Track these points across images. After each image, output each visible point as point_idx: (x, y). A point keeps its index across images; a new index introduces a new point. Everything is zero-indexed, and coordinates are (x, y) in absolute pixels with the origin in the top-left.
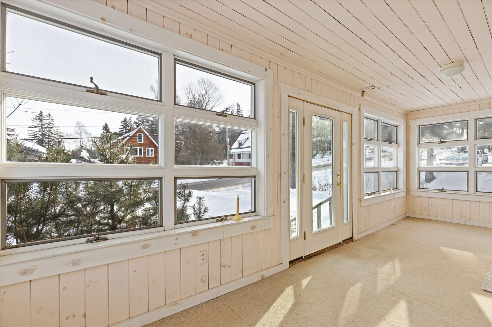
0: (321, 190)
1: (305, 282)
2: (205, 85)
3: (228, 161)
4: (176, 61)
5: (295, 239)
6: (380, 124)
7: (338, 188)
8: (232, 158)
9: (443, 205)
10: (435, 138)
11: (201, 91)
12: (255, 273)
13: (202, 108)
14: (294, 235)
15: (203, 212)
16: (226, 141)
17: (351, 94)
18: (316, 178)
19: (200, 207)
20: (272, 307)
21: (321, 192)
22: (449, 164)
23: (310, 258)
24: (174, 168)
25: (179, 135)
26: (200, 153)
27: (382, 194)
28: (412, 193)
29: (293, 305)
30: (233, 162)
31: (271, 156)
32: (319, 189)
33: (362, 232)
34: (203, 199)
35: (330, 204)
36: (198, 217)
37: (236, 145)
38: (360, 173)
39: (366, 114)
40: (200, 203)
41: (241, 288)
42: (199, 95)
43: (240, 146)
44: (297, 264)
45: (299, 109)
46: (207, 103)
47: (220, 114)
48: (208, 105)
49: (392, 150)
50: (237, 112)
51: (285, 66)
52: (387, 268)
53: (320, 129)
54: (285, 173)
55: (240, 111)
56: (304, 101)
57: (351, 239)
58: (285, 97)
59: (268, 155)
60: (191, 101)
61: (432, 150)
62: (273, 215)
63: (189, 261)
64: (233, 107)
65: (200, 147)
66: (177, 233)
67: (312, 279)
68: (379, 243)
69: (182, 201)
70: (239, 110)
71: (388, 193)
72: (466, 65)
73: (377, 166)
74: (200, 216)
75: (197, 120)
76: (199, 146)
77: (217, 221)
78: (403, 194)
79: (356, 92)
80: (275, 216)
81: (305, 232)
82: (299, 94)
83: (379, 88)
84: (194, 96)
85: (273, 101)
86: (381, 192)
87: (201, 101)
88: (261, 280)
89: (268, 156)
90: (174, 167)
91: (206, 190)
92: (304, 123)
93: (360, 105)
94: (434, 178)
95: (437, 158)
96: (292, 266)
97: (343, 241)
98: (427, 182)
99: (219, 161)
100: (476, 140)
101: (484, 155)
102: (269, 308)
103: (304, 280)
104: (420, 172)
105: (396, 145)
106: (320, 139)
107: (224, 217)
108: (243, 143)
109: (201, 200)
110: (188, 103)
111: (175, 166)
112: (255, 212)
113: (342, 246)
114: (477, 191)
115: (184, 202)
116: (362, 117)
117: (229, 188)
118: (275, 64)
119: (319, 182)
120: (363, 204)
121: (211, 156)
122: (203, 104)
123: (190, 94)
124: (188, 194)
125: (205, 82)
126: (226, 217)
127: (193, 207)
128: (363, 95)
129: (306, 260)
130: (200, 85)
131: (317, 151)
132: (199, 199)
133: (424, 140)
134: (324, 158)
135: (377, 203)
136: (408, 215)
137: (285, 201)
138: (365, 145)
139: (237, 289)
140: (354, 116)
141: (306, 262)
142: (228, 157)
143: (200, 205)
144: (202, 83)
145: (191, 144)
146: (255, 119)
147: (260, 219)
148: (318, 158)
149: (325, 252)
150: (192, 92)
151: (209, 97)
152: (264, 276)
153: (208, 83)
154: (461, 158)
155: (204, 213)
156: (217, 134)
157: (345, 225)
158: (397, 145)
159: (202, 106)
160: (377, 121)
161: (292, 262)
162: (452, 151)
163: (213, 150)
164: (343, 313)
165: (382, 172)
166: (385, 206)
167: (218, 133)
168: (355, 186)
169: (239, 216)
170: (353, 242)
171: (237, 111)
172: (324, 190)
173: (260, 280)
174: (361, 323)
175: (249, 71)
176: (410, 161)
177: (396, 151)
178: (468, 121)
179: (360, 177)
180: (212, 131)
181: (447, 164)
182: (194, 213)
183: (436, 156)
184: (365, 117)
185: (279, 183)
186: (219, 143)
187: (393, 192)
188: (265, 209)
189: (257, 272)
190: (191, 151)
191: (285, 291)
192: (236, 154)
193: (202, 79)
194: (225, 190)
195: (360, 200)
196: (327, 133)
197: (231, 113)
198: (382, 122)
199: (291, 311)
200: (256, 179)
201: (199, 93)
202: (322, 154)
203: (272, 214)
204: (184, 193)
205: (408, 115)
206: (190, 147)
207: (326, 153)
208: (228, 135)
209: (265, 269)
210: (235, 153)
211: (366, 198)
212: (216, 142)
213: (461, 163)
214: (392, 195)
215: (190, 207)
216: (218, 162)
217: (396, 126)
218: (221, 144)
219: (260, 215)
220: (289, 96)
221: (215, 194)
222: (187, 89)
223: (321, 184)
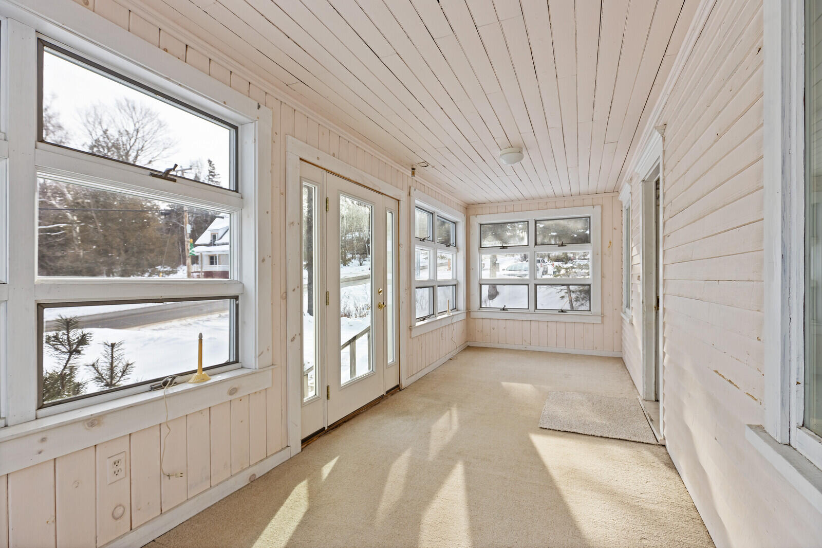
0: (358, 315)
1: (327, 470)
2: (134, 114)
3: (189, 268)
4: (44, 45)
5: (312, 400)
6: (436, 217)
7: (380, 311)
8: (198, 264)
9: (504, 328)
10: (497, 242)
11: (125, 124)
12: (237, 474)
13: (127, 159)
14: (310, 394)
15: (120, 374)
16: (183, 229)
17: (398, 171)
18: (351, 298)
19: (112, 364)
20: (269, 526)
21: (359, 320)
22: (512, 275)
23: (336, 427)
24: (35, 283)
25: (64, 211)
26: (122, 252)
27: (438, 318)
28: (473, 315)
29: (306, 512)
30: (199, 270)
31: (268, 261)
32: (356, 314)
33: (413, 375)
34: (121, 347)
35: (369, 337)
36: (106, 385)
37: (205, 238)
38: (409, 288)
39: (418, 202)
40: (112, 355)
41: (208, 508)
42: (119, 132)
43: (214, 242)
44: (315, 442)
45: (319, 183)
46: (139, 150)
47: (161, 174)
48: (142, 155)
49: (451, 255)
50: (208, 176)
51: (295, 107)
52: (442, 422)
53: (353, 218)
54: (294, 290)
55: (215, 175)
56: (327, 171)
57: (397, 388)
58: (293, 161)
59: (261, 259)
60: (97, 141)
61: (495, 257)
62: (273, 365)
63: (78, 483)
64: (199, 165)
65: (122, 239)
66: (43, 428)
67: (339, 461)
68: (434, 388)
69: (62, 355)
70: (212, 174)
71: (446, 315)
72: (525, 152)
73: (432, 278)
74: (111, 382)
75: (103, 183)
76: (120, 238)
77: (153, 389)
78: (463, 317)
79: (404, 169)
80: (276, 366)
81: (328, 387)
82: (318, 158)
83: (433, 167)
84: (105, 132)
85: (273, 164)
86: (437, 314)
87: (123, 145)
88: (248, 484)
89: (263, 260)
90: (36, 280)
91: (137, 328)
92: (327, 207)
93: (410, 187)
94: (497, 293)
95: (501, 267)
96: (306, 446)
97: (387, 392)
98: (490, 299)
99: (168, 269)
100: (536, 246)
101: (544, 264)
102: (263, 529)
103: (326, 466)
104: (481, 285)
105: (454, 249)
106: (358, 236)
107: (170, 379)
108: (220, 235)
109: (114, 350)
110: (89, 143)
111: (38, 278)
112: (237, 361)
113: (384, 400)
114: (536, 309)
115: (66, 356)
116: (413, 206)
117: (189, 320)
118: (277, 99)
119: (355, 304)
120: (415, 333)
121: (148, 257)
122: (128, 152)
123: (96, 126)
124: (78, 338)
125: (134, 108)
126: (174, 378)
127: (93, 365)
128: (413, 174)
129: (330, 433)
130: (122, 111)
131: (353, 254)
132: (109, 349)
133: (486, 243)
134: (364, 265)
135: (432, 331)
136: (468, 344)
137: (294, 338)
138: (416, 247)
139: (199, 513)
140: (401, 203)
141: (330, 435)
142: (189, 261)
143: (112, 361)
144: (127, 108)
145: (98, 232)
146: (237, 191)
147: (247, 375)
148: (355, 266)
149: (361, 413)
150: (100, 123)
151: (145, 139)
152: (254, 475)
153: (141, 109)
154: (523, 268)
155: (122, 376)
156: (162, 214)
157: (388, 367)
158: (456, 250)
159: (127, 154)
160: (432, 214)
161: (306, 441)
162: (515, 259)
163: (152, 247)
164: (383, 504)
165: (438, 286)
166: (442, 334)
167: (167, 214)
168: (403, 307)
169: (204, 373)
170: (401, 392)
171: (208, 173)
172: (363, 316)
173: (246, 484)
174: (407, 511)
175: (225, 103)
176: (471, 270)
177: (455, 255)
178: (528, 222)
179: (410, 294)
180: (151, 209)
181: (509, 275)
182: (97, 378)
183: (500, 265)
184: (416, 207)
185: (283, 307)
186: (167, 233)
187: (451, 314)
188: (257, 355)
189: (241, 471)
190: (98, 246)
191: (293, 493)
192: (206, 255)
193: (126, 100)
194: (181, 325)
195: (410, 328)
196: (364, 226)
197: (196, 176)
198: (438, 216)
199: (303, 524)
200: (240, 302)
201: (120, 126)
202: (360, 259)
203: (270, 363)
204: (68, 338)
205: (469, 208)
206: (96, 237)
207: (367, 257)
208: (187, 217)
209: (256, 463)
210: (203, 254)
211: (418, 324)
212: (160, 230)
213: (523, 275)
214: (450, 319)
215: (86, 367)
216: (166, 269)
217: (455, 223)
218: (173, 234)
219: (246, 366)
220: (301, 159)
221: (157, 334)
222: (88, 115)
223: (358, 306)
